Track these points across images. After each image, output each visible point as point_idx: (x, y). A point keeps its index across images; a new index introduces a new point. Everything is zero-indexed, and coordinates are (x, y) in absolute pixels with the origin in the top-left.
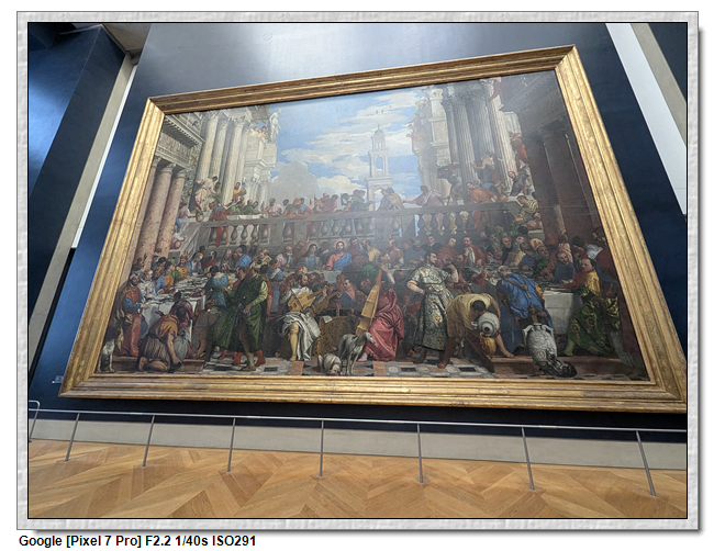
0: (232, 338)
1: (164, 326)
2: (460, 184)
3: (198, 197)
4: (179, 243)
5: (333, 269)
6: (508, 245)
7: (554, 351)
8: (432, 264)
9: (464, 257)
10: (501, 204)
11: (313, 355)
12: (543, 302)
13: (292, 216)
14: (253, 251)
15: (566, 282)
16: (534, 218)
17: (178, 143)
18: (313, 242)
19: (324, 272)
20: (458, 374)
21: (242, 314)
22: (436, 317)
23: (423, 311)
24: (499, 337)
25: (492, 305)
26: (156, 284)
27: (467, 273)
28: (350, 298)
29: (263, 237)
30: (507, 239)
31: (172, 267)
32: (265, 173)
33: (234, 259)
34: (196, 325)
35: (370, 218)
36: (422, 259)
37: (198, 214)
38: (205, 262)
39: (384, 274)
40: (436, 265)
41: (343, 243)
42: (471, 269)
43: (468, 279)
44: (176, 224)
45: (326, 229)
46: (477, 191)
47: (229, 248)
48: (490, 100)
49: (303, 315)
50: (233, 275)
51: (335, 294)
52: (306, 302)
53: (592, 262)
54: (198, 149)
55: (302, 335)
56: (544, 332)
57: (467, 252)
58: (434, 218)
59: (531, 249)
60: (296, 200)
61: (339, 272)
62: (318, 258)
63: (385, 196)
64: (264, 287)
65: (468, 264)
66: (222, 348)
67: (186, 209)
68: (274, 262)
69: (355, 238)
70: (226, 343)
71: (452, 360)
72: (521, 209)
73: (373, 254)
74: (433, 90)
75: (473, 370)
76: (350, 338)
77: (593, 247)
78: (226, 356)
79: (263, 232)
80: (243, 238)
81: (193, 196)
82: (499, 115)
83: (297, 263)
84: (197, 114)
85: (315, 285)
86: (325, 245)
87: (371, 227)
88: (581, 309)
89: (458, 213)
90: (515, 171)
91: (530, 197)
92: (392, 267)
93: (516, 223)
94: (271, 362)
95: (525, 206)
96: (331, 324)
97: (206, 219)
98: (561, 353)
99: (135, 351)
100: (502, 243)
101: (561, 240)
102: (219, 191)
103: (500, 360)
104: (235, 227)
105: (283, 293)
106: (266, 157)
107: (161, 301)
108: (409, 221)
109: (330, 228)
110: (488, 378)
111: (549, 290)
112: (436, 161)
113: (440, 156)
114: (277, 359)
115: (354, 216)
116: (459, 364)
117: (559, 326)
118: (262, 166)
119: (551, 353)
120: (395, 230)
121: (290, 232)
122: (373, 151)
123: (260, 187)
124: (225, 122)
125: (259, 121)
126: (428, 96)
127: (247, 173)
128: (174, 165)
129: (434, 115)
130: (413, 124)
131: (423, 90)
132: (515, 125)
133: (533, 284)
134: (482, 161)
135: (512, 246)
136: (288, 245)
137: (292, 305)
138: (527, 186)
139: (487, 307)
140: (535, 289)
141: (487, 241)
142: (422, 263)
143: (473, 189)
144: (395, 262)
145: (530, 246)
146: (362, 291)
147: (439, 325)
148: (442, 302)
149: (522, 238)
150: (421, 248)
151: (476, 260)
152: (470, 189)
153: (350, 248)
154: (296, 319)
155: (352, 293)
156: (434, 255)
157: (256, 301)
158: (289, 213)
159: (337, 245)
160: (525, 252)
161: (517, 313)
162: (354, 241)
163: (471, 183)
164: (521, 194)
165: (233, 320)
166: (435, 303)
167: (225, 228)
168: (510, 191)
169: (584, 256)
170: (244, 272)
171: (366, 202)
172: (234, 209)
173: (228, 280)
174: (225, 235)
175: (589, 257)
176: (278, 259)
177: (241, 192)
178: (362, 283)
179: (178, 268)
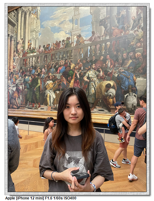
0: (32, 99)
1: (15, 95)
3: (18, 48)
4: (15, 67)
5: (59, 73)
6: (125, 57)
7: (135, 104)
8: (93, 69)
10: (125, 36)
11: (53, 104)
12: (135, 83)
13: (46, 52)
14: (35, 68)
16: (140, 42)
17: (10, 26)
18: (53, 63)
20: (98, 112)
21: (34, 91)
22: (92, 91)
23: (88, 88)
24: (115, 98)
25: (114, 85)
26: (11, 81)
27: (106, 72)
28: (64, 84)
29: (38, 62)
30: (125, 54)
31: (14, 75)
32: (37, 34)
33: (30, 71)
34: (22, 95)
35: (72, 50)
36: (90, 67)
37: (19, 54)
38: (23, 73)
39: (76, 74)
40: (94, 69)
41: (62, 62)
42: (108, 70)
43: (106, 74)
44: (14, 59)
45: (57, 57)
49: (50, 91)
50: (30, 77)
51: (60, 83)
52: (51, 86)
54: (16, 27)
55: (50, 98)
56: (133, 96)
57: (107, 62)
58: (96, 47)
59: (135, 58)
60: (47, 45)
61: (61, 74)
62: (54, 69)
63: (78, 39)
64: (39, 81)
65: (107, 68)
66: (29, 102)
67: (15, 53)
68: (41, 72)
69: (66, 60)
70: (30, 100)
71: (96, 107)
72: (134, 38)
73: (72, 66)
75: (103, 111)
78: (31, 104)
80: (32, 63)
81: (17, 47)
83: (48, 72)
84: (15, 11)
85: (54, 79)
86: (57, 64)
87: (72, 54)
89: (106, 44)
91: (140, 30)
92: (79, 71)
93: (131, 45)
94: (42, 106)
95: (137, 35)
96: (59, 93)
97: (21, 57)
99: (9, 103)
100: (122, 56)
102: (24, 45)
103: (113, 107)
104: (30, 59)
106: (37, 27)
107: (13, 87)
108: (86, 50)
109: (58, 56)
110: (108, 114)
111: (139, 77)
112: (100, 17)
113: (101, 14)
114: (43, 105)
115: (66, 50)
116: (99, 108)
117: (140, 94)
118: (36, 31)
119: (134, 105)
120: (81, 55)
121: (46, 59)
122: (74, 16)
123: (36, 41)
124: (23, 13)
125: (34, 10)
127: (32, 35)
128: (10, 35)
133: (132, 75)
134: (120, 13)
135: (127, 57)
136: (45, 64)
137: (47, 87)
138: (140, 24)
139: (112, 86)
140: (133, 77)
141: (116, 56)
142: (89, 69)
143: (114, 29)
144: (80, 69)
145: (135, 57)
146: (68, 81)
147: (93, 94)
148: (95, 85)
149: (132, 53)
150: (90, 62)
151: (111, 66)
152: (113, 30)
153: (65, 64)
154: (48, 92)
155: (65, 82)
156: (94, 65)
157: (37, 86)
158: (45, 51)
159: (61, 63)
160: (132, 60)
161: (123, 88)
162: (66, 61)
163: (114, 26)
164: (136, 29)
165: (31, 93)
166: (92, 85)
167: (27, 59)
168: (131, 28)
170: (33, 76)
171: (71, 43)
172: (29, 51)
173: (29, 79)
174: (27, 62)
176: (43, 70)
177: (30, 44)
178: (68, 78)
179: (16, 75)
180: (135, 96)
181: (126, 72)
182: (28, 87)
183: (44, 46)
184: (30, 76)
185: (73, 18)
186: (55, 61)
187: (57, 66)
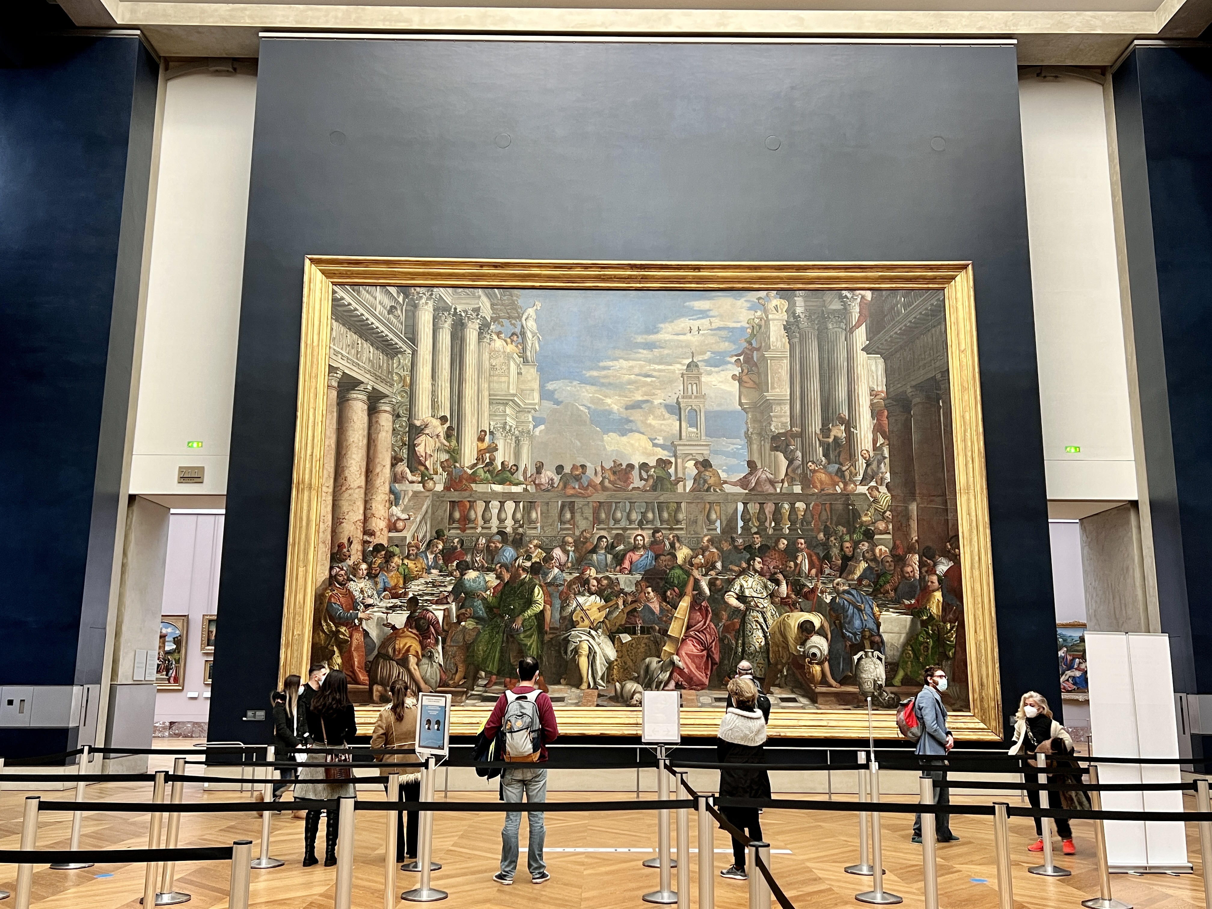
0: (501, 660)
1: (401, 644)
2: (798, 462)
3: (420, 450)
5: (630, 572)
6: (848, 552)
7: (882, 682)
8: (756, 571)
9: (796, 564)
10: (846, 496)
11: (608, 682)
12: (878, 625)
13: (570, 492)
14: (518, 542)
15: (907, 602)
16: (884, 518)
17: (366, 345)
18: (603, 533)
19: (620, 576)
20: (777, 704)
21: (512, 629)
22: (758, 639)
23: (742, 632)
24: (826, 664)
25: (822, 626)
26: (376, 584)
27: (797, 587)
28: (653, 613)
29: (531, 522)
30: (848, 544)
31: (396, 560)
32: (523, 417)
33: (491, 553)
34: (448, 644)
35: (679, 504)
36: (744, 565)
38: (448, 555)
39: (697, 582)
40: (761, 574)
43: (798, 593)
44: (391, 491)
45: (619, 515)
46: (818, 474)
47: (483, 535)
48: (851, 331)
50: (492, 575)
51: (634, 606)
52: (596, 615)
53: (940, 580)
54: (406, 361)
55: (594, 657)
56: (875, 659)
58: (762, 509)
59: (875, 559)
60: (574, 467)
61: (639, 577)
63: (699, 473)
64: (538, 594)
65: (799, 574)
66: (489, 674)
67: (402, 467)
68: (548, 559)
69: (656, 531)
70: (493, 666)
71: (772, 689)
72: (870, 506)
73: (682, 553)
74: (775, 301)
75: (794, 700)
76: (654, 663)
77: (943, 560)
78: (496, 684)
79: (529, 513)
80: (501, 521)
81: (412, 448)
82: (861, 357)
83: (581, 562)
84: (393, 290)
85: (608, 592)
86: (619, 539)
87: (681, 516)
88: (918, 635)
89: (792, 505)
90: (870, 449)
91: (883, 489)
92: (706, 574)
94: (557, 690)
95: (876, 501)
96: (630, 644)
97: (439, 488)
98: (889, 682)
99: (363, 677)
100: (842, 549)
101: (911, 550)
102: (454, 443)
103: (824, 689)
104: (487, 503)
105: (565, 602)
106: (522, 390)
107: (387, 608)
108: (731, 511)
109: (625, 514)
110: (810, 709)
111: (887, 611)
112: (770, 425)
113: (776, 417)
114: (563, 687)
115: (657, 498)
116: (780, 693)
117: (892, 653)
118: (518, 405)
119: (879, 683)
120: (712, 522)
121: (568, 516)
122: (683, 397)
123: (518, 441)
124: (446, 314)
125: (505, 322)
126: (765, 311)
127: (496, 416)
128: (369, 387)
129: (772, 347)
130: (741, 358)
131: (759, 299)
132: (880, 378)
133: (870, 603)
134: (829, 430)
135: (853, 554)
136: (568, 535)
137: (579, 619)
138: (882, 473)
139: (816, 629)
140: (872, 609)
141: (826, 546)
142: (744, 569)
143: (814, 471)
144: (710, 566)
145: (875, 555)
146: (668, 603)
147: (760, 648)
148: (765, 621)
149: (866, 544)
150: (744, 549)
151: (810, 570)
152: (810, 470)
153: (653, 543)
154: (584, 637)
155: (655, 606)
156: (760, 560)
157: (529, 612)
158: (565, 487)
159: (635, 539)
160: (867, 562)
161: (849, 636)
162: (658, 535)
163: (813, 462)
164: (873, 484)
165: (499, 637)
166: (757, 621)
167: (472, 503)
168: (860, 478)
169: (932, 571)
170: (508, 571)
171: (673, 478)
172: (481, 473)
173: (486, 582)
174: (472, 514)
175: (938, 572)
176: (555, 556)
177: (489, 446)
178: (669, 593)
179: (406, 561)
180: (880, 659)
181: (854, 592)
182: (482, 613)
183: (560, 469)
184: (490, 570)
185: (678, 403)
186: (612, 529)
187: (622, 547)
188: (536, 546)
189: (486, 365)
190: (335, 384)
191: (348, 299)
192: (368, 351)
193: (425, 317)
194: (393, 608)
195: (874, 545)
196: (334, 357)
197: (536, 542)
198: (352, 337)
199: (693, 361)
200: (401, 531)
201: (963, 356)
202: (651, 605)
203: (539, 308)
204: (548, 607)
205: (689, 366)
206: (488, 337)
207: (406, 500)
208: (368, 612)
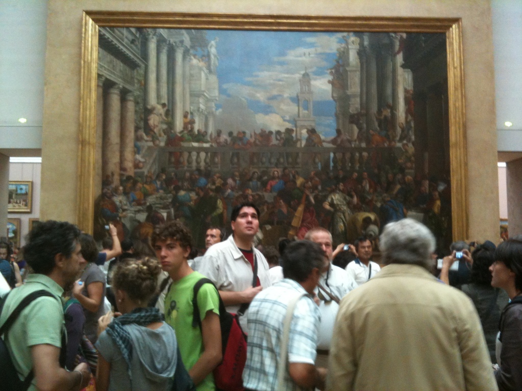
1: (143, 231)
2: (365, 130)
3: (151, 122)
5: (271, 192)
6: (391, 180)
8: (340, 190)
9: (362, 187)
10: (391, 149)
13: (236, 147)
14: (208, 174)
15: (422, 206)
16: (410, 161)
17: (119, 62)
18: (256, 170)
21: (206, 223)
22: (341, 227)
23: (332, 223)
25: (375, 220)
27: (362, 199)
28: (283, 213)
29: (215, 163)
30: (391, 175)
31: (139, 185)
32: (210, 104)
33: (193, 181)
35: (297, 154)
36: (334, 187)
37: (154, 138)
38: (168, 182)
39: (307, 196)
40: (343, 191)
41: (277, 172)
42: (366, 195)
43: (363, 202)
44: (135, 146)
45: (264, 160)
46: (375, 137)
47: (187, 171)
48: (395, 55)
50: (194, 193)
51: (273, 210)
53: (440, 194)
54: (142, 72)
57: (364, 183)
58: (344, 156)
59: (405, 183)
60: (239, 133)
61: (275, 194)
63: (309, 135)
64: (220, 203)
65: (363, 191)
67: (141, 133)
69: (286, 169)
72: (403, 154)
73: (300, 181)
74: (353, 38)
77: (442, 183)
79: (214, 159)
80: (198, 163)
81: (146, 121)
82: (400, 71)
83: (243, 185)
84: (133, 30)
85: (258, 203)
86: (265, 173)
87: (299, 160)
89: (361, 154)
90: (404, 122)
91: (410, 145)
92: (313, 192)
93: (399, 164)
95: (407, 151)
96: (271, 230)
97: (162, 144)
100: (387, 178)
101: (424, 178)
102: (170, 118)
104: (190, 153)
106: (209, 89)
107: (136, 211)
108: (326, 157)
109: (268, 159)
111: (411, 211)
112: (349, 108)
113: (352, 104)
115: (285, 150)
118: (207, 97)
120: (316, 164)
121: (235, 160)
122: (300, 93)
123: (206, 118)
124: (164, 44)
125: (199, 49)
126: (347, 44)
127: (193, 103)
128: (121, 86)
129: (351, 65)
130: (333, 71)
131: (343, 37)
132: (410, 83)
133: (402, 207)
134: (382, 112)
135: (393, 180)
136: (236, 171)
138: (410, 136)
139: (372, 221)
140: (403, 210)
141: (378, 176)
142: (333, 189)
143: (373, 135)
145: (405, 181)
146: (292, 208)
147: (342, 231)
148: (345, 218)
149: (400, 175)
150: (334, 178)
152: (371, 134)
153: (283, 176)
155: (285, 210)
156: (341, 184)
158: (234, 143)
159: (274, 173)
160: (401, 185)
162: (287, 171)
163: (372, 130)
166: (341, 218)
167: (181, 154)
168: (398, 138)
169: (435, 189)
170: (202, 190)
171: (295, 139)
172: (186, 136)
173: (190, 197)
174: (182, 159)
175: (439, 190)
176: (228, 182)
177: (190, 121)
178: (292, 203)
179: (145, 186)
181: (393, 201)
183: (230, 134)
184: (192, 190)
185: (298, 96)
186: (260, 168)
187: (265, 178)
188: (218, 177)
189: (187, 73)
190: (101, 84)
191: (108, 35)
192: (120, 65)
193: (152, 46)
194: (139, 211)
195: (404, 176)
196: (100, 69)
197: (218, 175)
198: (110, 57)
199: (306, 73)
200: (141, 168)
201: (455, 70)
202: (282, 209)
203: (218, 41)
204: (225, 211)
205: (304, 75)
206: (189, 57)
207: (144, 151)
208: (124, 213)
